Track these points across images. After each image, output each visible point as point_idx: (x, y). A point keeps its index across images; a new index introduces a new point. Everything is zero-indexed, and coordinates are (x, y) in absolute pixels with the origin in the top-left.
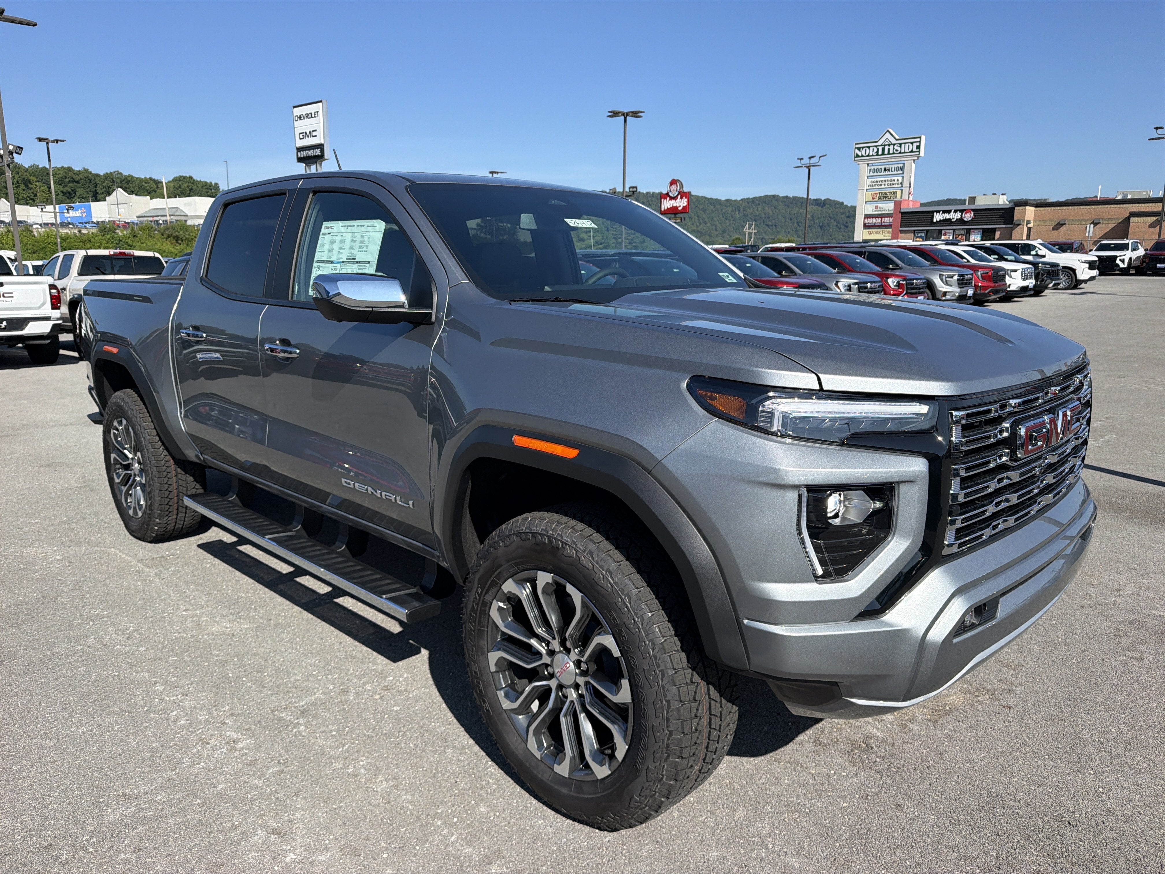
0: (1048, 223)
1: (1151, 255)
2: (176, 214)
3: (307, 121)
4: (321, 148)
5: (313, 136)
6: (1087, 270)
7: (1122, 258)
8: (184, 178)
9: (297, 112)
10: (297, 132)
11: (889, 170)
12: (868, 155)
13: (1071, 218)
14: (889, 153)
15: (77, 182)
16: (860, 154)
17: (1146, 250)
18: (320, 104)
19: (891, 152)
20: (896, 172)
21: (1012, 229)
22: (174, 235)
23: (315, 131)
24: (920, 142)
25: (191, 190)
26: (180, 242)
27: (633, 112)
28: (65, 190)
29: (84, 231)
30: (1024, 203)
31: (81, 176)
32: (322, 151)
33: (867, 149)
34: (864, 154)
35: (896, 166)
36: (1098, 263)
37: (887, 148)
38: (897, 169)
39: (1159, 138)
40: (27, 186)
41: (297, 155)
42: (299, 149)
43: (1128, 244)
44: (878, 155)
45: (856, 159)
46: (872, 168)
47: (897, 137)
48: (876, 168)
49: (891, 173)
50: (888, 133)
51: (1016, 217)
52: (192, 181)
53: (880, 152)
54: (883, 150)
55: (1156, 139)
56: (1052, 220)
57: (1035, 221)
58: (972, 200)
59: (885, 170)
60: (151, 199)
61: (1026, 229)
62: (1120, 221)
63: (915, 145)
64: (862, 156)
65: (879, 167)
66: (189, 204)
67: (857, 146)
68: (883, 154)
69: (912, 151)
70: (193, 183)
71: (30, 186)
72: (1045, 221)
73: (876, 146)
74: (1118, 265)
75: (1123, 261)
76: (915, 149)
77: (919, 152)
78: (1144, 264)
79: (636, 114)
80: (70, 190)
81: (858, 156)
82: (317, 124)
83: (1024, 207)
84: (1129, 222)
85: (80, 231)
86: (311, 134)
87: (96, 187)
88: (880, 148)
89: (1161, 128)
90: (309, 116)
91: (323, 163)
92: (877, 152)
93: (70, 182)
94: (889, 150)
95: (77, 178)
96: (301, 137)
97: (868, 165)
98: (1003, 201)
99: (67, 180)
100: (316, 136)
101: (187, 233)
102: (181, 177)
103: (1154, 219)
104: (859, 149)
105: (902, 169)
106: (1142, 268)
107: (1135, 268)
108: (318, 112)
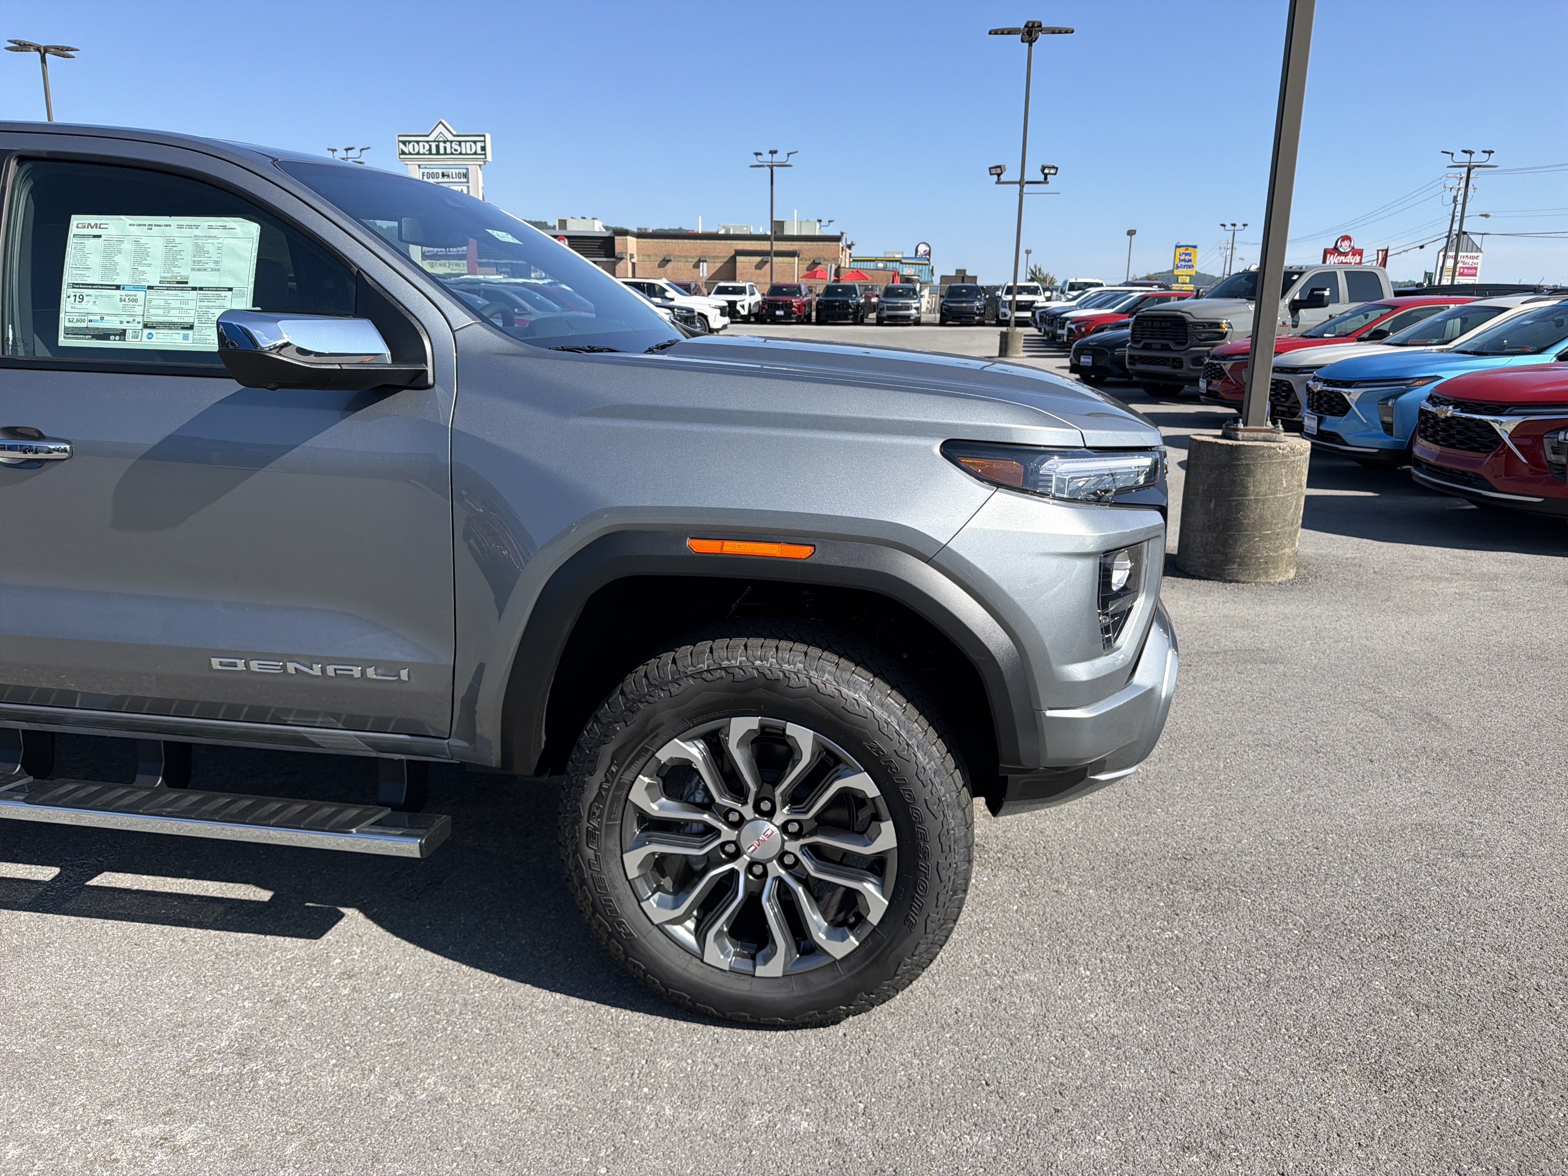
0: (653, 258)
1: (770, 301)
6: (719, 317)
7: (741, 303)
11: (448, 176)
12: (418, 153)
13: (676, 253)
14: (445, 153)
16: (407, 151)
17: (763, 295)
19: (448, 151)
20: (458, 180)
21: (614, 264)
24: (484, 141)
27: (57, 48)
30: (625, 233)
33: (416, 144)
34: (412, 151)
35: (458, 171)
36: (728, 309)
37: (442, 145)
38: (459, 175)
39: (760, 166)
43: (745, 287)
44: (430, 154)
45: (402, 156)
46: (426, 171)
47: (455, 133)
48: (430, 171)
49: (451, 180)
50: (441, 125)
51: (618, 249)
53: (434, 151)
54: (438, 147)
55: (757, 166)
56: (656, 255)
57: (638, 256)
58: (563, 224)
59: (443, 175)
61: (630, 265)
62: (726, 260)
63: (479, 145)
64: (410, 154)
65: (435, 171)
67: (401, 139)
68: (438, 153)
69: (475, 153)
72: (648, 256)
73: (427, 142)
74: (739, 312)
75: (743, 307)
76: (479, 151)
77: (485, 154)
78: (764, 311)
79: (62, 51)
81: (403, 153)
83: (624, 237)
84: (735, 262)
88: (434, 145)
89: (760, 154)
92: (430, 150)
94: (445, 148)
97: (419, 166)
98: (598, 228)
103: (758, 259)
104: (404, 143)
105: (466, 175)
106: (762, 316)
107: (755, 315)
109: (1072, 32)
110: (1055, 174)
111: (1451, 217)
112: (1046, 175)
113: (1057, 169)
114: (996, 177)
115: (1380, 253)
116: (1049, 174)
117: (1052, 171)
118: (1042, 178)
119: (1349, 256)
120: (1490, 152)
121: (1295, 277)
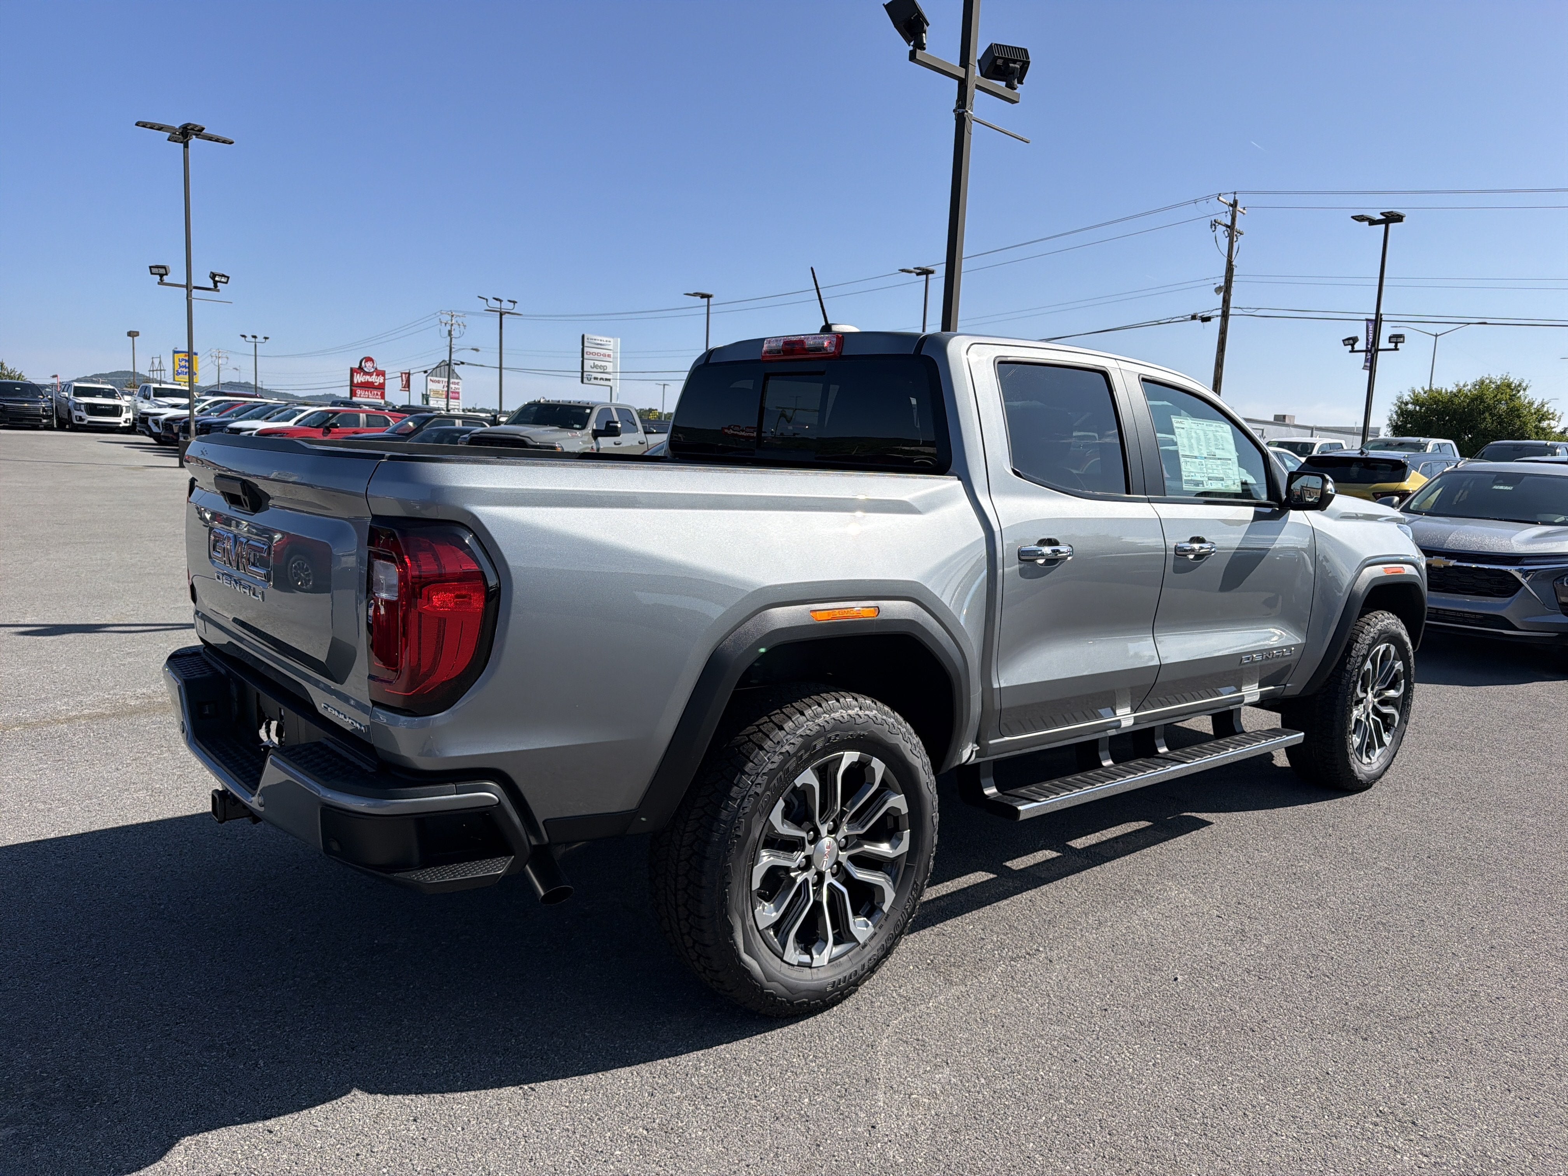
109: (231, 143)
110: (226, 283)
111: (448, 348)
112: (215, 283)
113: (228, 278)
114: (158, 277)
115: (404, 375)
116: (220, 282)
117: (223, 280)
118: (211, 286)
119: (374, 376)
120: (514, 302)
121: (588, 411)
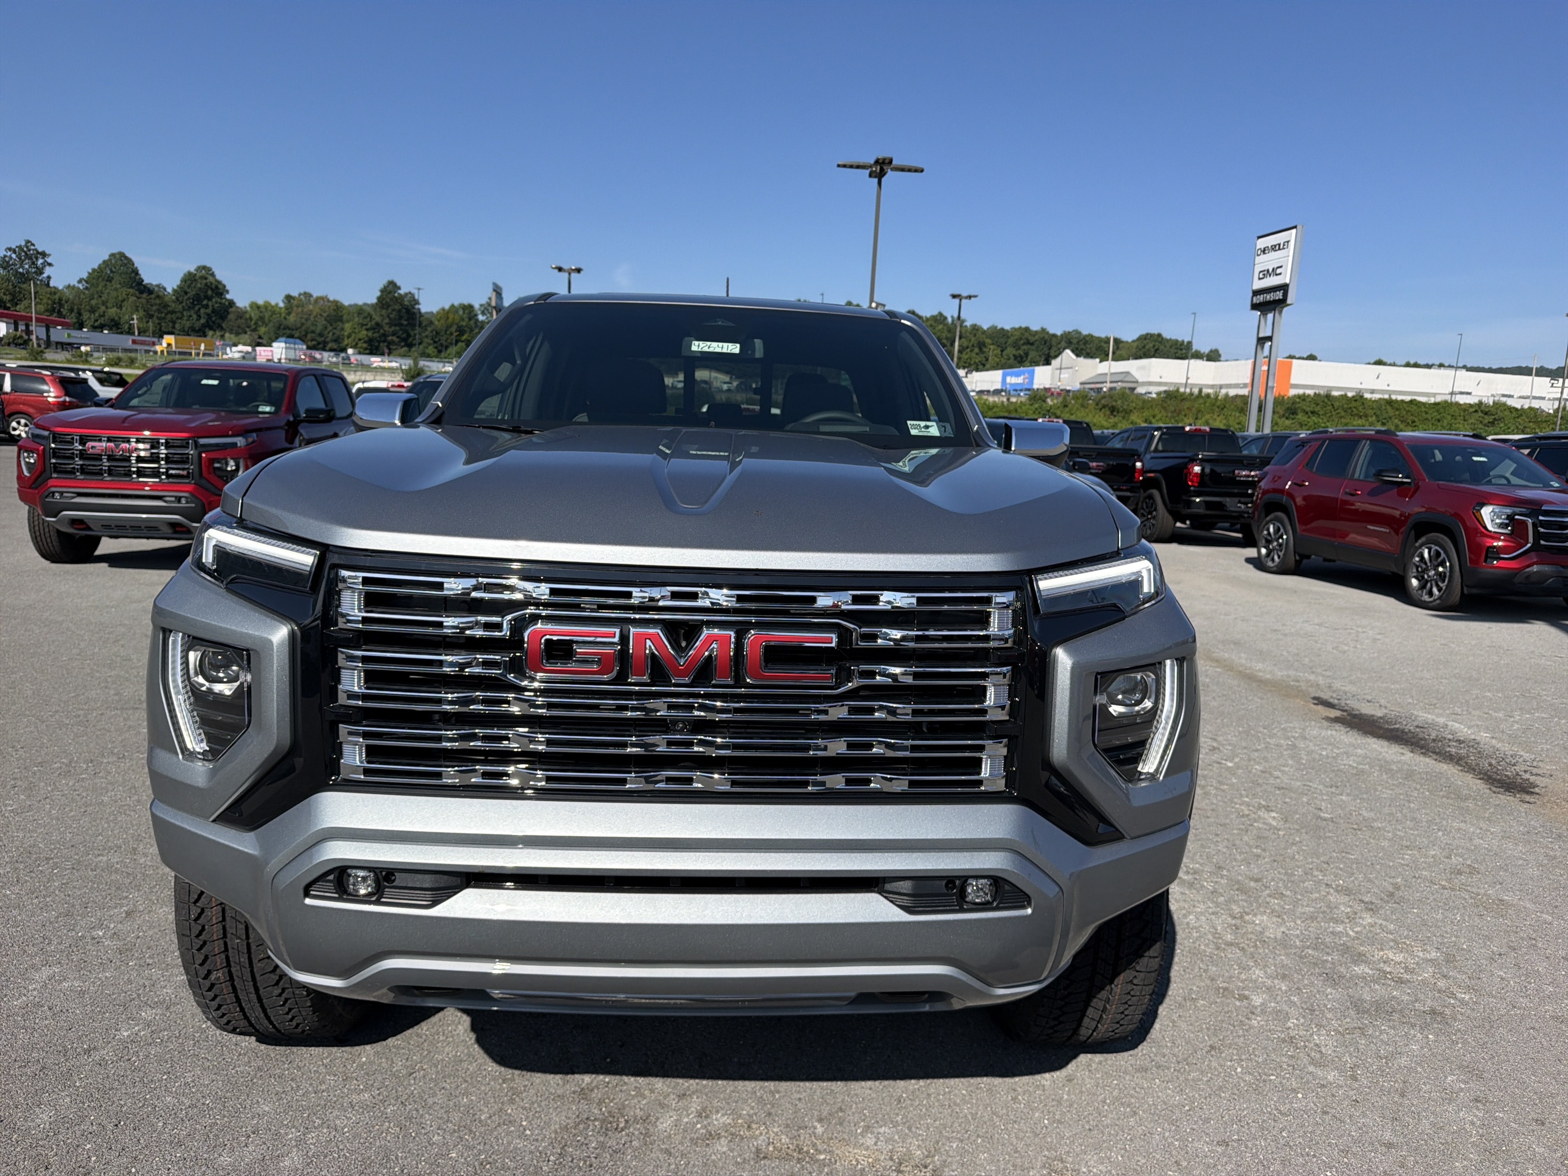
2: (1126, 379)
3: (1273, 255)
4: (1284, 290)
5: (1277, 275)
8: (1152, 335)
9: (1262, 243)
10: (1258, 269)
15: (1032, 344)
18: (1294, 231)
22: (1110, 405)
23: (1281, 267)
25: (1156, 350)
26: (1115, 413)
28: (1017, 353)
29: (1013, 400)
31: (1036, 337)
32: (1285, 295)
40: (980, 349)
41: (1252, 300)
42: (1256, 293)
52: (1160, 339)
60: (1101, 361)
66: (1143, 368)
70: (1160, 342)
71: (985, 349)
80: (1022, 353)
82: (1286, 259)
85: (1008, 399)
86: (1274, 272)
87: (1050, 349)
90: (1276, 248)
91: (1285, 309)
93: (1024, 344)
95: (1032, 339)
96: (1261, 276)
99: (1022, 342)
100: (1280, 274)
101: (1126, 403)
102: (1147, 334)
108: (1288, 242)
